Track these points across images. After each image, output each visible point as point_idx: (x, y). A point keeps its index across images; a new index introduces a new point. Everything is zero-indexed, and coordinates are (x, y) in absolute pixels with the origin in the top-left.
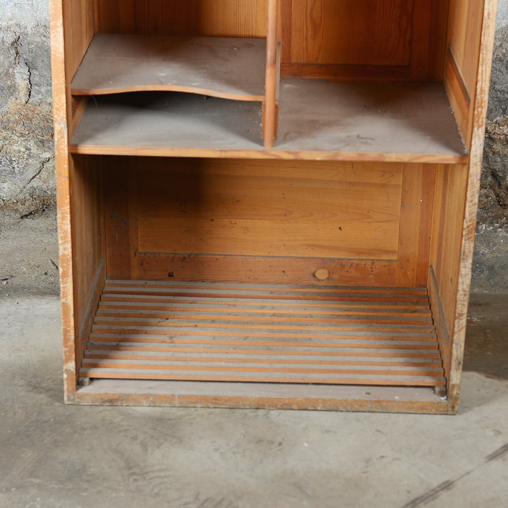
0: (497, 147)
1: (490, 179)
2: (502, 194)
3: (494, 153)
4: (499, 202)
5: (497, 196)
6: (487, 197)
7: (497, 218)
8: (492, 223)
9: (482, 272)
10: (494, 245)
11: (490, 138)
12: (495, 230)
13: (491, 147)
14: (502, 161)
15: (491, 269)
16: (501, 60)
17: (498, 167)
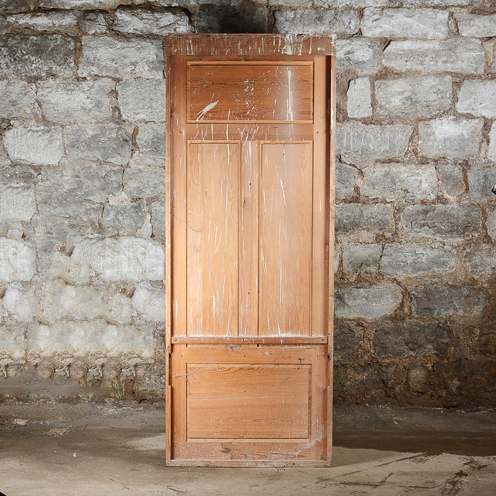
0: (384, 369)
1: (382, 385)
2: (388, 391)
3: (382, 372)
4: (386, 395)
5: (386, 392)
6: (381, 393)
7: (386, 402)
8: (384, 405)
9: (380, 424)
10: (385, 414)
11: (380, 365)
12: (386, 407)
13: (381, 369)
14: (386, 375)
15: (384, 423)
16: (382, 330)
17: (385, 378)
